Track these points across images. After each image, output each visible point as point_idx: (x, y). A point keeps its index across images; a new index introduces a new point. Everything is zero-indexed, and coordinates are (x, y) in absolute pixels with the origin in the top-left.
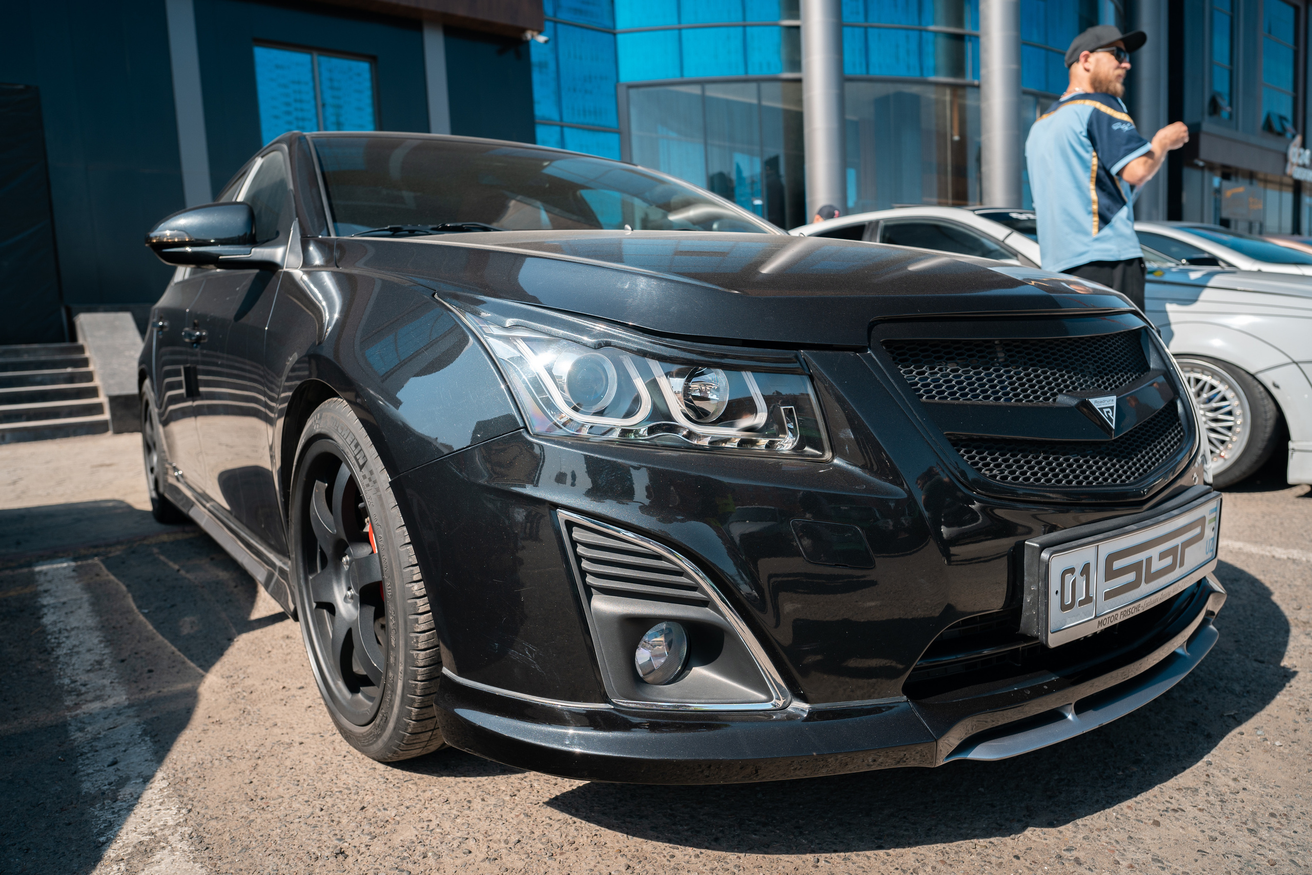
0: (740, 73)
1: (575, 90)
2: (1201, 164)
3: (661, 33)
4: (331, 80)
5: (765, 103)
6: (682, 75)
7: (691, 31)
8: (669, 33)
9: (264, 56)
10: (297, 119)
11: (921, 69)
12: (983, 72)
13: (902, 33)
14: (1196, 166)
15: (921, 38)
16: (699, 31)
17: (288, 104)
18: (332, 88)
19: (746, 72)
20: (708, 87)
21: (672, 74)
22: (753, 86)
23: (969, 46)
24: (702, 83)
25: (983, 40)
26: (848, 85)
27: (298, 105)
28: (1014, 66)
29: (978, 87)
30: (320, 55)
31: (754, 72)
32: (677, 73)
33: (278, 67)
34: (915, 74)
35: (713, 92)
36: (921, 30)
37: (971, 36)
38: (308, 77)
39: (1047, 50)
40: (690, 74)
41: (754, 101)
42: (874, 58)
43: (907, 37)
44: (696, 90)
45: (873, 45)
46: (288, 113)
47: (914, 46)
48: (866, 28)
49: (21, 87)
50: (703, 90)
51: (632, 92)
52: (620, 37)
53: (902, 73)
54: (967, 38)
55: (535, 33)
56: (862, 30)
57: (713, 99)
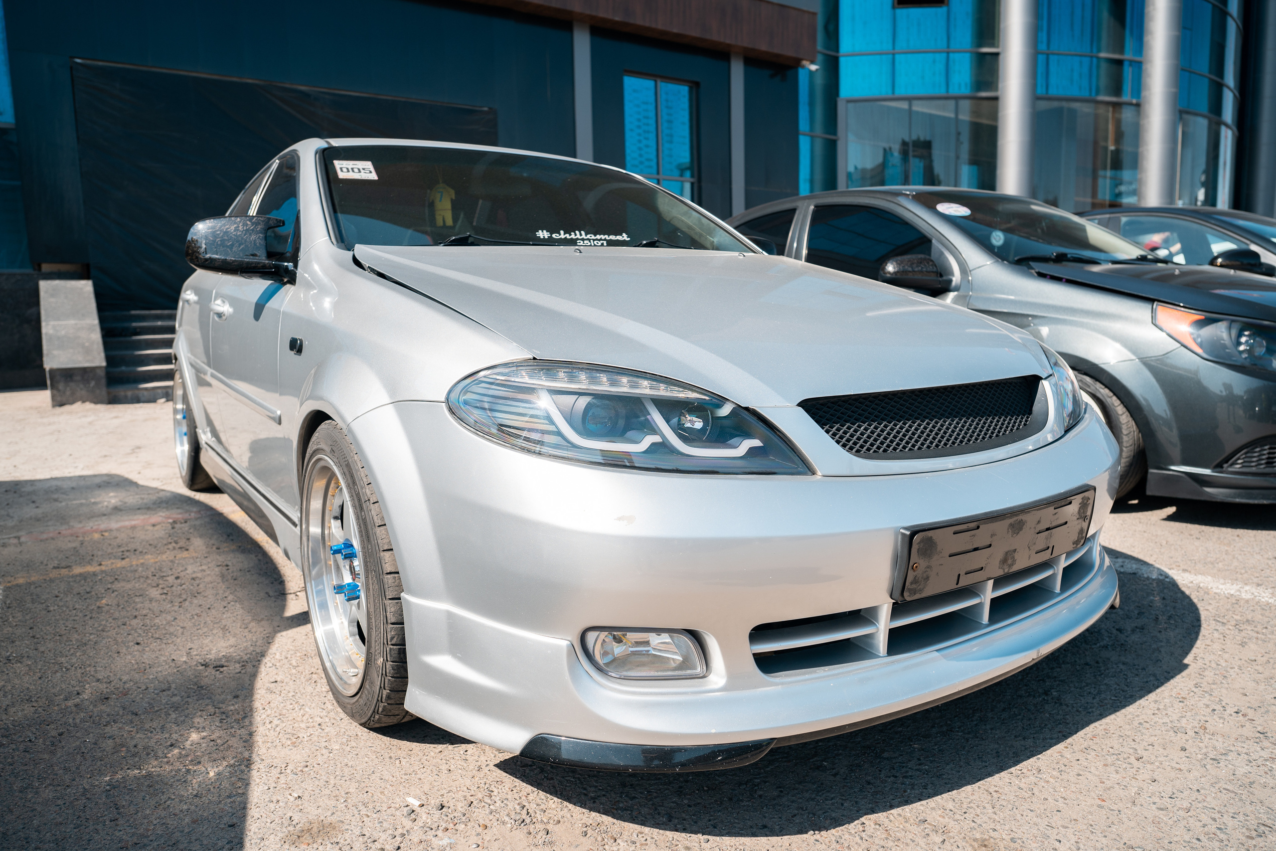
0: (942, 92)
3: (878, 57)
4: (667, 101)
5: (961, 117)
6: (893, 93)
7: (903, 56)
8: (884, 57)
9: (630, 83)
10: (645, 132)
11: (1090, 90)
12: (1143, 94)
13: (1077, 59)
15: (1091, 63)
16: (909, 56)
17: (639, 120)
18: (667, 107)
19: (947, 91)
20: (915, 102)
21: (885, 91)
22: (952, 103)
23: (1128, 72)
24: (910, 99)
25: (1144, 67)
27: (646, 121)
28: (1173, 90)
29: (1138, 105)
30: (662, 81)
31: (954, 91)
32: (890, 92)
33: (635, 91)
34: (1085, 94)
35: (918, 107)
36: (1091, 57)
37: (1132, 62)
38: (652, 99)
39: (1191, 72)
40: (900, 91)
41: (952, 115)
42: (1053, 80)
43: (1081, 63)
44: (904, 105)
45: (1053, 69)
46: (639, 127)
47: (1085, 70)
48: (1048, 55)
49: (486, 109)
50: (910, 106)
51: (850, 105)
52: (841, 60)
53: (1075, 92)
54: (1126, 64)
55: (808, 63)
56: (1046, 56)
57: (917, 112)
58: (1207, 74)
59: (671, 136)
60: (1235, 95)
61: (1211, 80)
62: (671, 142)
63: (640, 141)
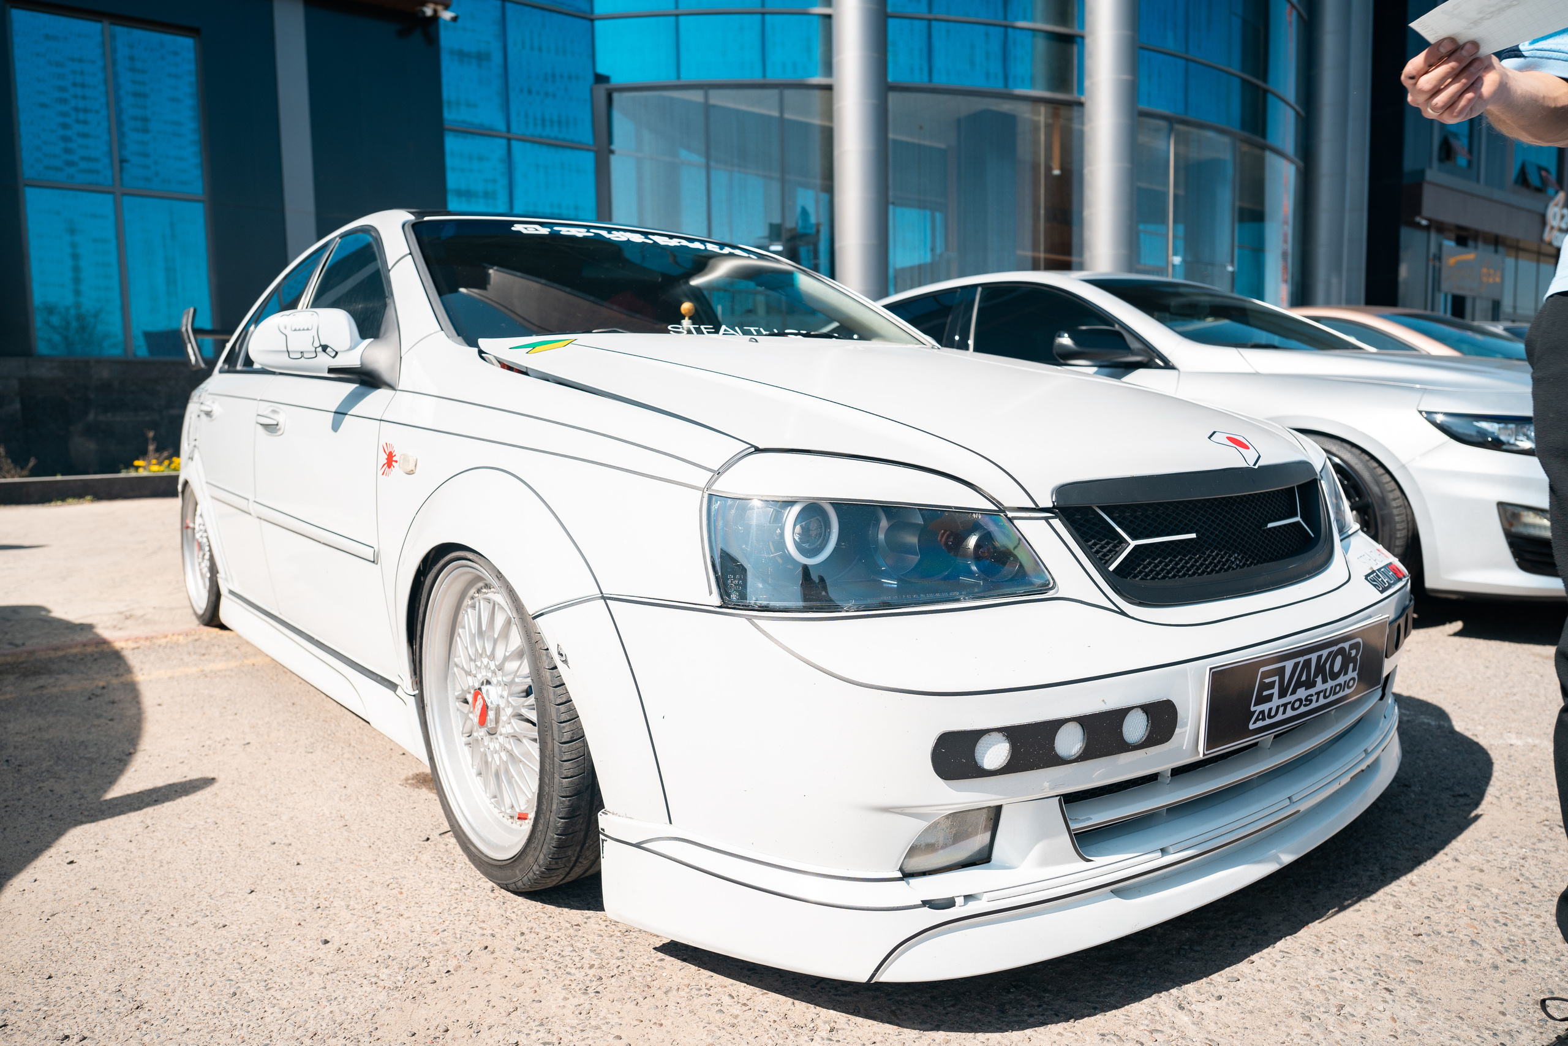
0: (756, 76)
1: (530, 92)
2: (1424, 222)
3: (652, 19)
4: (132, 58)
5: (787, 116)
6: (679, 77)
7: (691, 18)
8: (662, 20)
9: (27, 23)
10: (78, 109)
11: (1006, 78)
14: (1418, 226)
15: (1006, 35)
16: (702, 18)
18: (133, 70)
19: (764, 75)
20: (712, 92)
21: (666, 75)
22: (775, 92)
24: (704, 87)
25: (1088, 41)
27: (79, 91)
29: (1080, 105)
30: (113, 24)
31: (775, 74)
32: (673, 74)
33: (47, 37)
34: (997, 85)
35: (717, 98)
36: (1006, 27)
37: (1076, 37)
38: (95, 53)
39: (1187, 60)
40: (688, 76)
41: (775, 114)
42: (939, 62)
43: (987, 35)
44: (697, 96)
45: (937, 43)
46: (62, 101)
47: (995, 47)
48: (930, 20)
50: (706, 97)
52: (598, 24)
53: (978, 82)
54: (1072, 40)
55: (439, 8)
56: (925, 23)
57: (719, 109)
58: (1236, 69)
59: (145, 119)
60: (1296, 113)
61: (1244, 81)
62: (145, 131)
63: (65, 126)
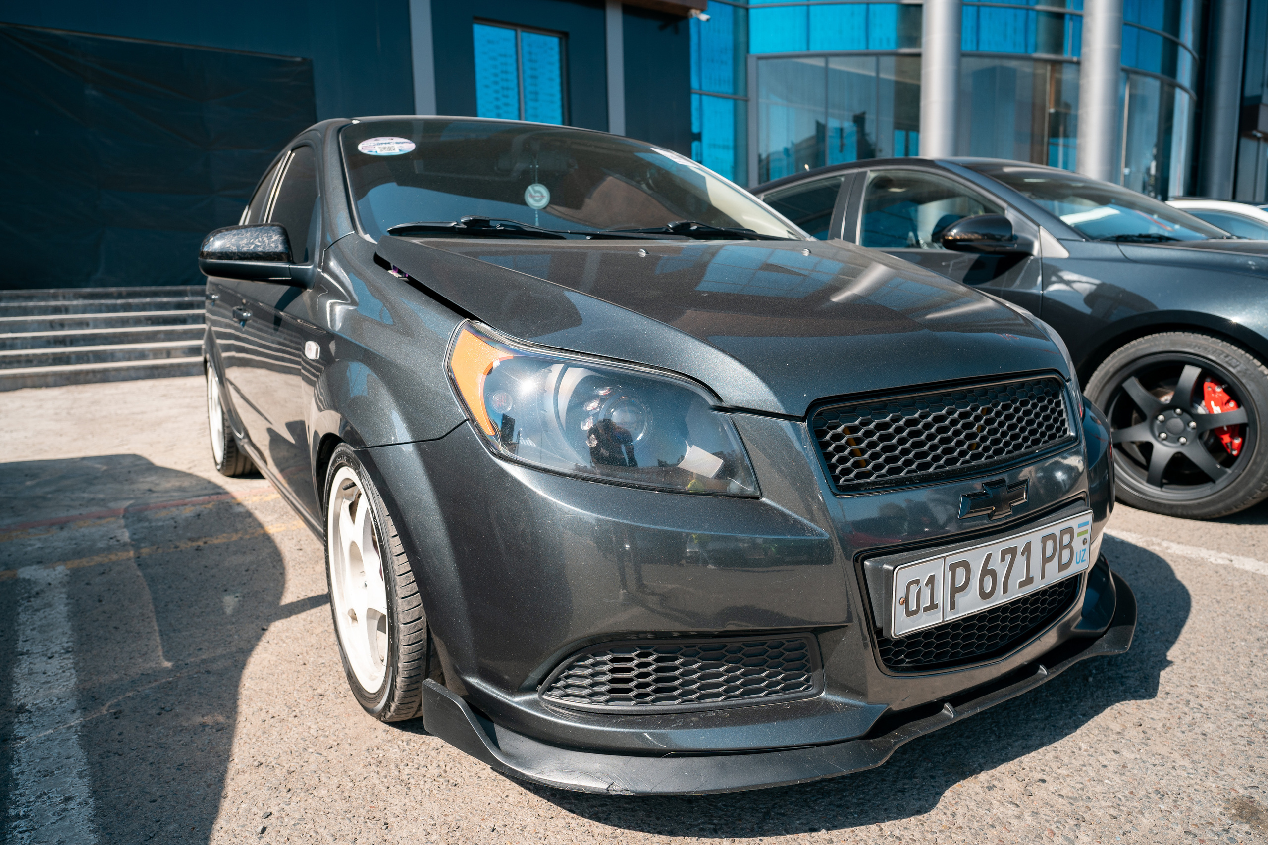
0: (862, 48)
1: (713, 61)
2: (1259, 135)
3: (791, 9)
4: (530, 53)
5: (883, 75)
6: (808, 49)
7: (818, 8)
8: (798, 9)
9: (482, 33)
10: (503, 88)
11: (1026, 46)
12: (1084, 50)
13: (1011, 12)
14: (1255, 137)
15: (1027, 16)
16: (825, 7)
17: (496, 75)
18: (531, 61)
19: (867, 48)
20: (831, 60)
21: (799, 47)
22: (873, 60)
23: (1069, 25)
24: (826, 56)
25: (1085, 20)
26: (965, 60)
27: (504, 76)
28: (1116, 46)
29: (1078, 63)
30: (523, 31)
31: (875, 47)
32: (804, 47)
33: (490, 42)
34: (1020, 51)
35: (835, 64)
36: (1028, 10)
37: (1072, 15)
38: (512, 51)
39: (1139, 28)
40: (815, 48)
41: (873, 74)
42: (984, 35)
43: (1016, 16)
44: (820, 63)
45: (984, 23)
46: (496, 83)
47: (1021, 24)
48: (978, 7)
49: (299, 59)
50: (827, 63)
51: (762, 63)
52: (752, 12)
53: (1009, 49)
54: (1067, 17)
55: (698, 12)
56: (975, 9)
57: (835, 71)
58: (1160, 31)
59: (536, 93)
60: (1194, 58)
61: (1165, 38)
62: (536, 100)
63: (497, 99)
